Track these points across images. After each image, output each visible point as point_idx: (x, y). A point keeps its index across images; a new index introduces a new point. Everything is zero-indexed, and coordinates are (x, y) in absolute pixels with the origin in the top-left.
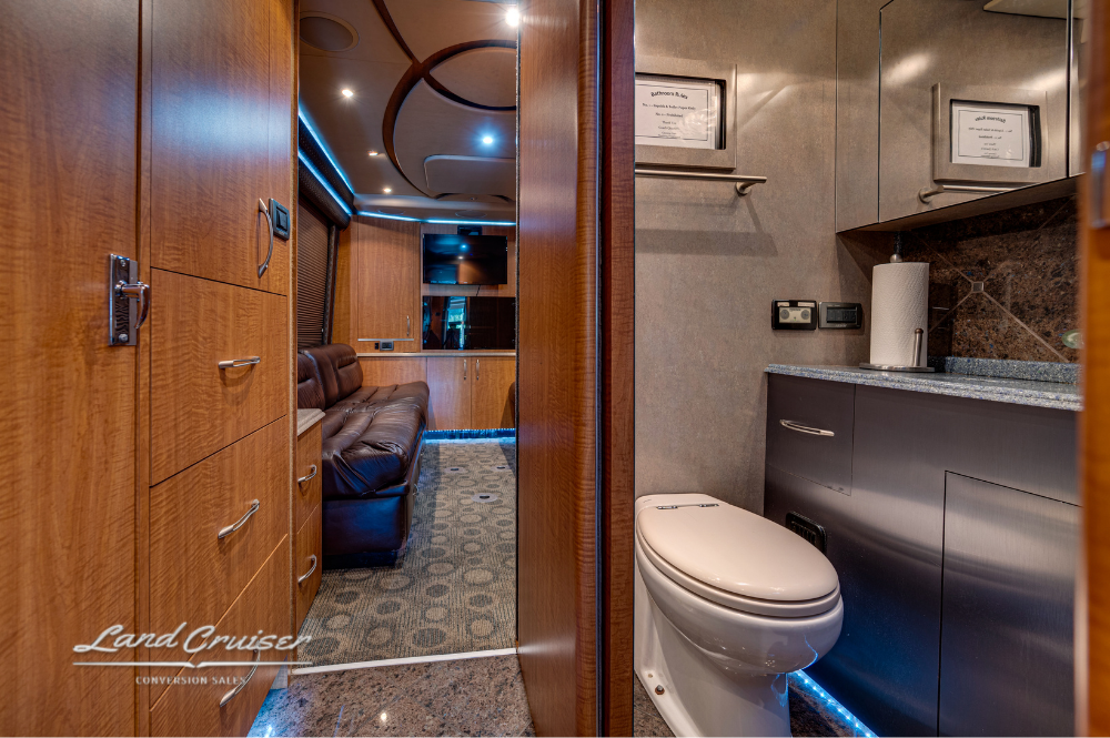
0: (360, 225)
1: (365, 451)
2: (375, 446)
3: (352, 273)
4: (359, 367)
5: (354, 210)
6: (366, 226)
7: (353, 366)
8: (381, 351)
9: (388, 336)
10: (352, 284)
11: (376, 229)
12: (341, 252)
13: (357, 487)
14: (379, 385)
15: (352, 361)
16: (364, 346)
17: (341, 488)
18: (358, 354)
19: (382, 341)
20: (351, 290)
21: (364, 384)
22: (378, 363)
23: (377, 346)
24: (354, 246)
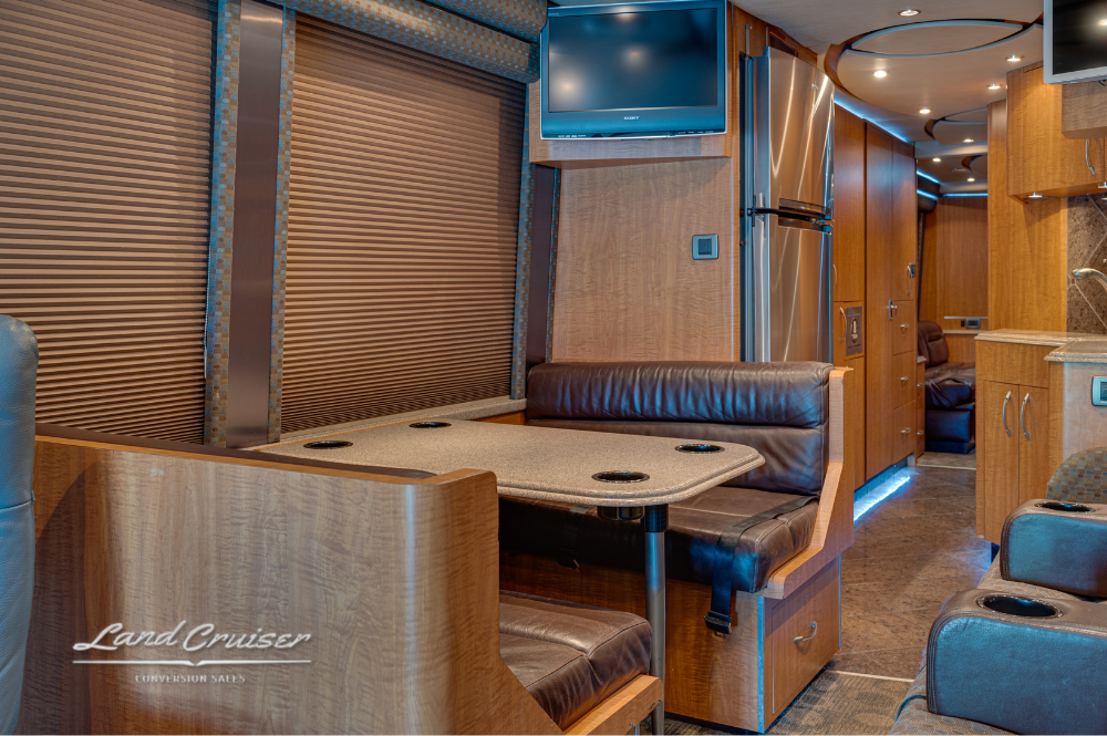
0: (946, 207)
1: (948, 383)
2: (955, 380)
3: (938, 254)
4: (945, 343)
5: (939, 195)
6: (952, 208)
7: (941, 341)
8: (968, 329)
9: (974, 314)
10: (938, 264)
11: (962, 209)
12: (927, 235)
13: (945, 403)
14: (965, 361)
15: (939, 337)
16: (950, 324)
17: (935, 402)
18: (945, 332)
19: (968, 319)
20: (938, 270)
21: (950, 359)
22: (964, 340)
23: (963, 324)
24: (940, 228)
